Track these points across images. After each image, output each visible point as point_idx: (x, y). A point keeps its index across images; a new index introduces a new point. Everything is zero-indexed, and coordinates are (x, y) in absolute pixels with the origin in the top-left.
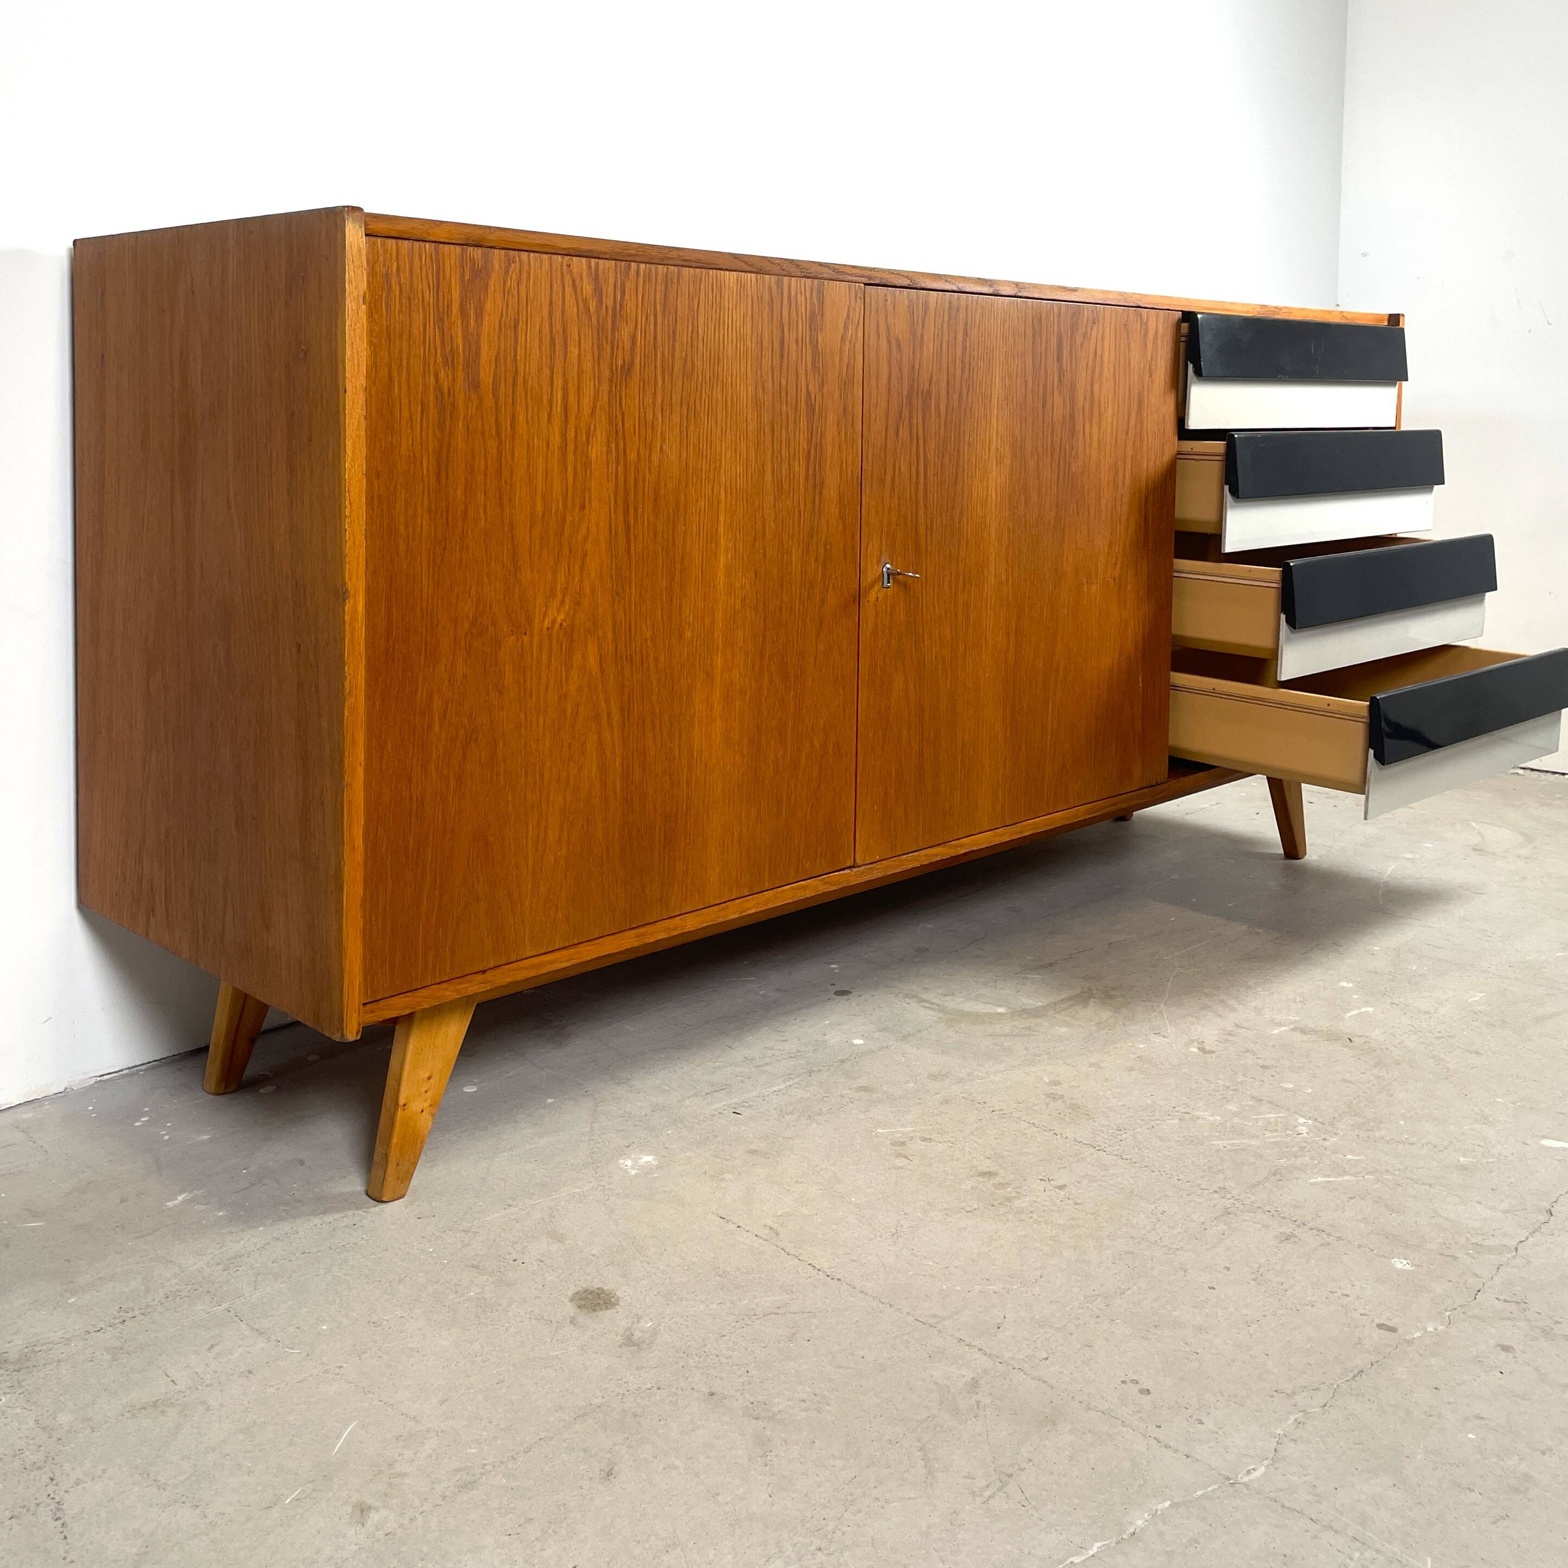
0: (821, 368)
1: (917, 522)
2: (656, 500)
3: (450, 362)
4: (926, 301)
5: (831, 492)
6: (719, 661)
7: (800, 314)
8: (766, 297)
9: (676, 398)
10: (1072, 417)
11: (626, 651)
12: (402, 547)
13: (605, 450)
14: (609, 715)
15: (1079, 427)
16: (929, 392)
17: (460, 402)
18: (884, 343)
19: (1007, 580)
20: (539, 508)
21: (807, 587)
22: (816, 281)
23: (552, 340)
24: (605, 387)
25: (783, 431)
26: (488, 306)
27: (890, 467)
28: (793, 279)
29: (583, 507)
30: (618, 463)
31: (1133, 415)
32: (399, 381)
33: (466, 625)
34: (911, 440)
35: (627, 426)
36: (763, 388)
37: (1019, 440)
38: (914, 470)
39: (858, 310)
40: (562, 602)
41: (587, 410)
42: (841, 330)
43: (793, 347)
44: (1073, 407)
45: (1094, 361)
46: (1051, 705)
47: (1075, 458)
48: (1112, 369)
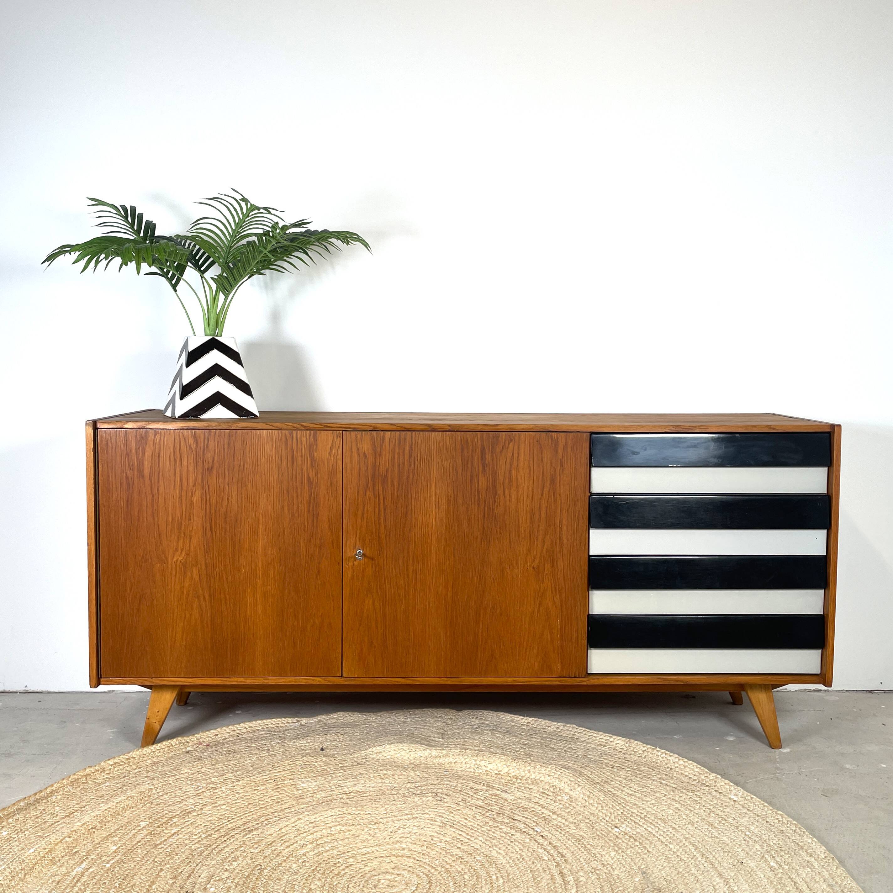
0: (316, 467)
1: (379, 533)
2: (226, 518)
3: (131, 468)
4: (383, 436)
6: (260, 582)
7: (303, 445)
8: (284, 439)
9: (235, 480)
10: (494, 487)
11: (212, 574)
12: (114, 530)
13: (200, 499)
14: (204, 596)
15: (500, 492)
16: (386, 476)
17: (136, 481)
18: (355, 455)
20: (170, 519)
21: (310, 557)
22: (312, 432)
24: (200, 476)
25: (295, 493)
26: (147, 449)
27: (361, 508)
28: (299, 431)
29: (190, 520)
30: (206, 504)
32: (112, 476)
33: (140, 558)
34: (375, 497)
35: (211, 490)
36: (283, 476)
37: (453, 497)
38: (377, 510)
40: (181, 553)
42: (328, 451)
43: (300, 459)
44: (494, 481)
45: (512, 459)
46: (481, 625)
47: (497, 506)
48: (527, 463)
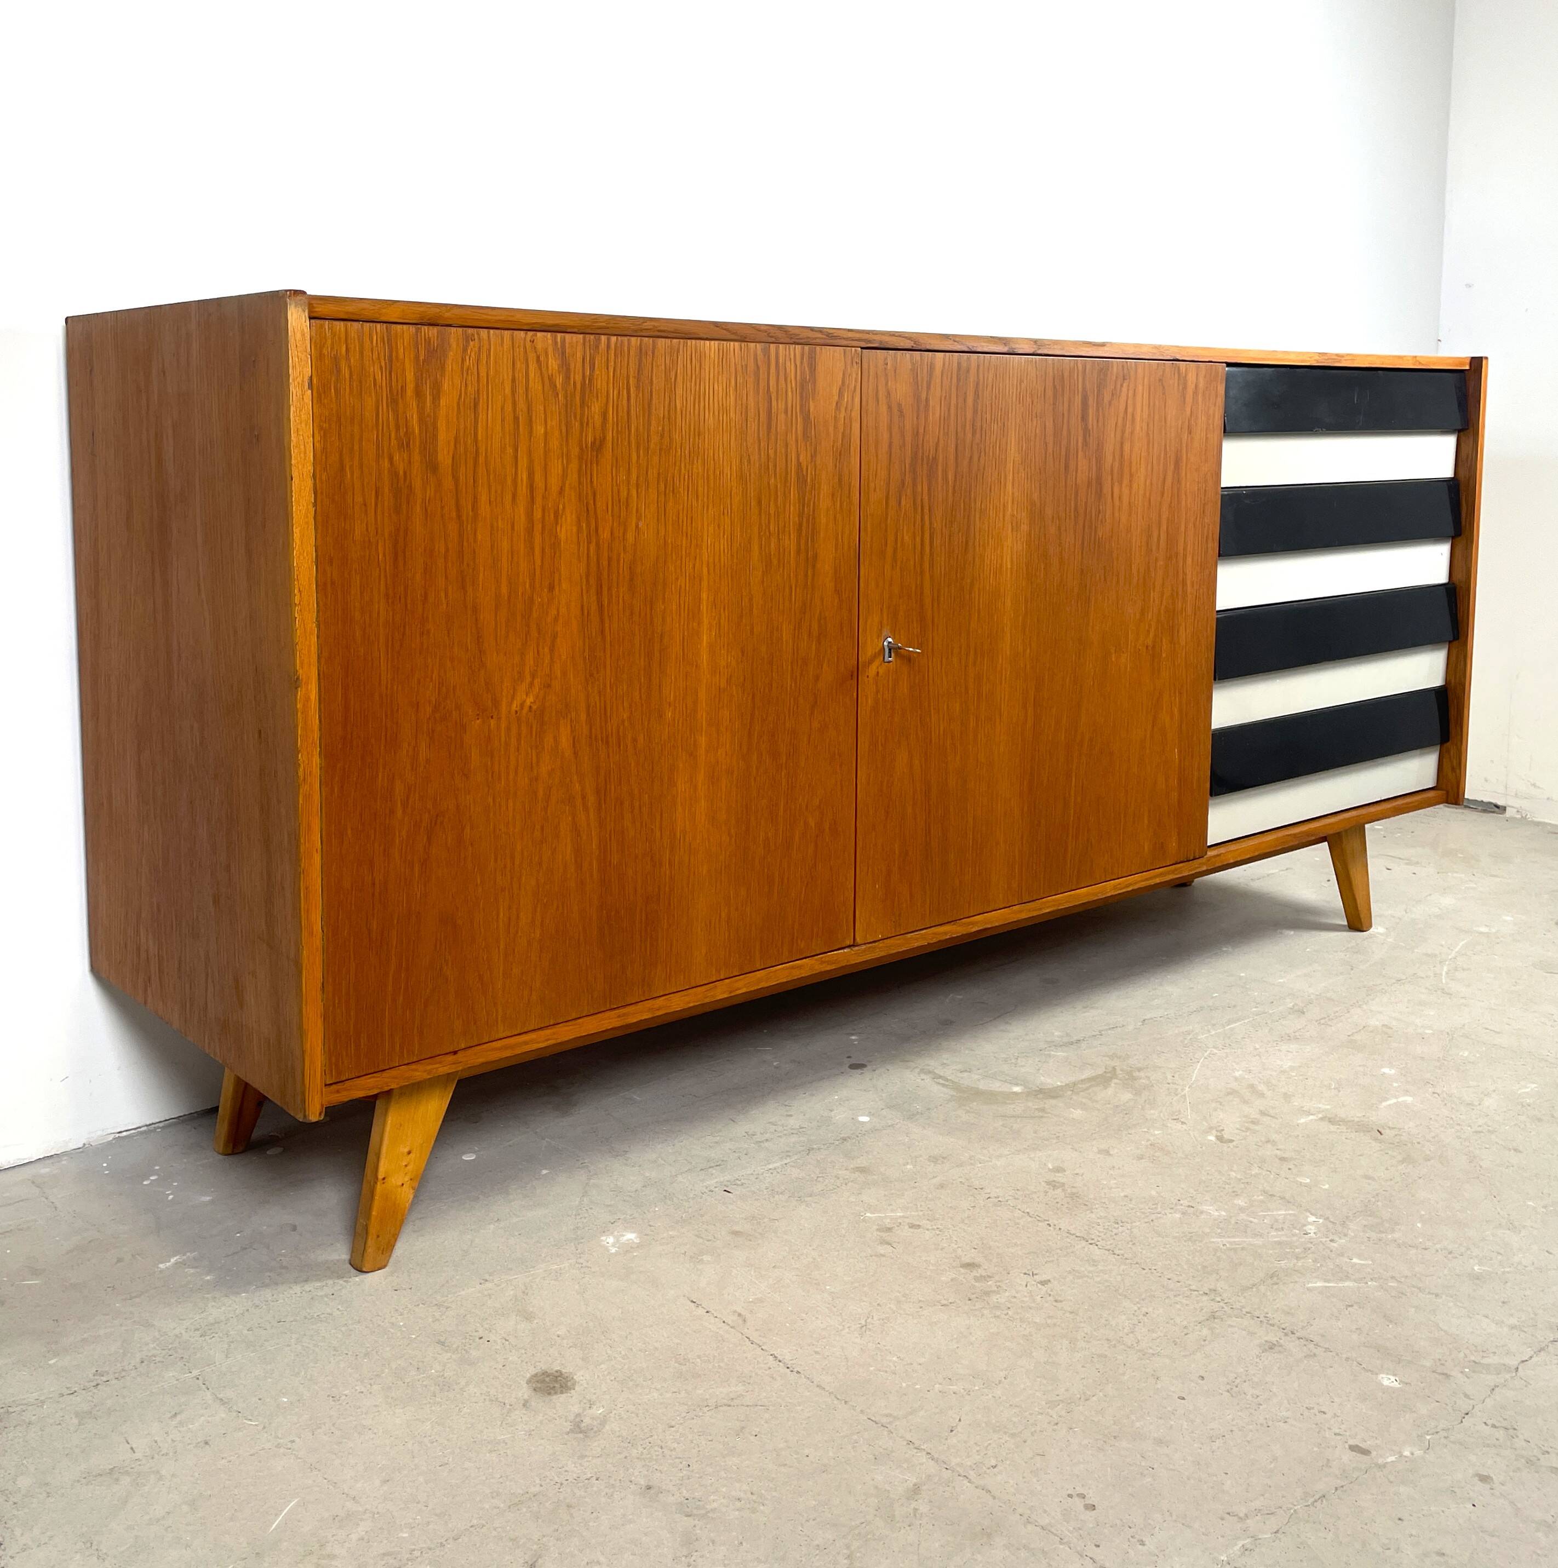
0: (813, 437)
1: (922, 593)
2: (631, 580)
3: (405, 445)
4: (931, 363)
5: (826, 566)
6: (703, 740)
7: (789, 381)
8: (751, 366)
9: (653, 473)
10: (1099, 480)
11: (602, 733)
12: (358, 634)
13: (575, 529)
14: (584, 798)
15: (1107, 488)
16: (935, 459)
17: (417, 484)
18: (883, 409)
19: (1024, 651)
20: (504, 590)
21: (799, 664)
22: (807, 348)
23: (516, 419)
24: (574, 465)
25: (772, 503)
26: (446, 386)
27: (891, 538)
28: (781, 345)
29: (551, 588)
30: (589, 543)
31: (1170, 474)
32: (351, 467)
33: (429, 709)
34: (915, 509)
35: (599, 504)
36: (749, 461)
37: (1038, 504)
38: (918, 539)
39: (854, 376)
40: (531, 684)
41: (554, 489)
42: (836, 398)
43: (782, 417)
44: (1099, 469)
45: (1125, 419)
46: (1074, 779)
47: (1102, 522)
48: (1145, 427)
